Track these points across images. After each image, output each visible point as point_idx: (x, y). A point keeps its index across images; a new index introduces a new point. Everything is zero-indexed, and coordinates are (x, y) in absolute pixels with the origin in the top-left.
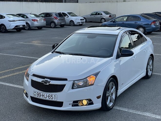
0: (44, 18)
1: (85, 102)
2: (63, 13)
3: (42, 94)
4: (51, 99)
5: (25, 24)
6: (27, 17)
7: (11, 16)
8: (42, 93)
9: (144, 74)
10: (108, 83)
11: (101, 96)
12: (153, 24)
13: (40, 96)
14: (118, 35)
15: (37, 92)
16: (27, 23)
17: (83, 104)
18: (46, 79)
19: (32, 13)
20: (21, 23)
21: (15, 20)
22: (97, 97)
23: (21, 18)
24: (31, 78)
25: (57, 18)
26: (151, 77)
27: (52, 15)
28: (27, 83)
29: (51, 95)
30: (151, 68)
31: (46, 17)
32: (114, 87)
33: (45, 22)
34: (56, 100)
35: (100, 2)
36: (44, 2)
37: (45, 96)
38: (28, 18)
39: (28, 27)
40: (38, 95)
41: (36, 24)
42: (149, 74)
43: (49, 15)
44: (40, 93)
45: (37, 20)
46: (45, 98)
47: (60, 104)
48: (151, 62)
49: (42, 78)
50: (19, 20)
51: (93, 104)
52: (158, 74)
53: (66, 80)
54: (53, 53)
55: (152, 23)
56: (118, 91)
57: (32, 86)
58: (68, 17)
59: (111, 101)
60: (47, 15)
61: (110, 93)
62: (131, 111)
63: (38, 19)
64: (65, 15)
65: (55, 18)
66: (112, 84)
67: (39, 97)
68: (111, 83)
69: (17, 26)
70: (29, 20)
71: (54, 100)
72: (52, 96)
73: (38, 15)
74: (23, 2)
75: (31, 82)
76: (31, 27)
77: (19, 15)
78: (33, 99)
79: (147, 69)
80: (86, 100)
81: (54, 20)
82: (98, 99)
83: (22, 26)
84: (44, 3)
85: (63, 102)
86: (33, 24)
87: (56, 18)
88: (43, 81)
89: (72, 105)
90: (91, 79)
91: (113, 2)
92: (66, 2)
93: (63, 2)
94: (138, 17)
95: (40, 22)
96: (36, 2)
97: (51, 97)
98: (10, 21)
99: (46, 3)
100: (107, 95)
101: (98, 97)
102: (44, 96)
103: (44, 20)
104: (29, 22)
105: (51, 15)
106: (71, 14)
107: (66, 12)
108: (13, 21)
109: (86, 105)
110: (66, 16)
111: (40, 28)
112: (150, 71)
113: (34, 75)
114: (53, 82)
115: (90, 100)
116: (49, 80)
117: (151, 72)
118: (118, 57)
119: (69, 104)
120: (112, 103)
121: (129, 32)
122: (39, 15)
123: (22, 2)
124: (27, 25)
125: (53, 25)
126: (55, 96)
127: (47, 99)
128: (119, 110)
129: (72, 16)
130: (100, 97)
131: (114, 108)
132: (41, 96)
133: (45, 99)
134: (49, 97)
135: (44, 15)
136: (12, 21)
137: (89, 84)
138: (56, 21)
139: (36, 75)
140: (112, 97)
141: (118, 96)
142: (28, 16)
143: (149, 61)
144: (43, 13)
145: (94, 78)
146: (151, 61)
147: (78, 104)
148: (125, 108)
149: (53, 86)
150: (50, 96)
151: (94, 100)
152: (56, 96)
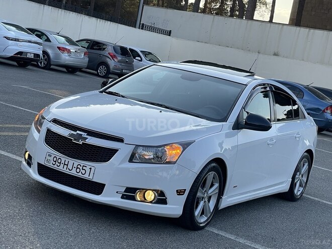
0: (85, 50)
1: (150, 196)
2: (132, 50)
3: (63, 162)
4: (80, 174)
5: (40, 53)
6: (48, 40)
7: (14, 28)
8: (64, 158)
9: (284, 187)
10: (207, 170)
11: (185, 190)
12: (329, 111)
13: (59, 165)
14: (246, 85)
15: (53, 156)
16: (45, 53)
17: (146, 200)
18: (78, 132)
19: (61, 33)
20: (32, 48)
21: (21, 37)
22: (177, 191)
23: (34, 38)
24: (48, 125)
25: (115, 56)
26: (299, 199)
27: (104, 49)
28: (37, 136)
29: (83, 166)
30: (303, 181)
31: (91, 49)
32: (216, 185)
33: (87, 59)
34: (91, 177)
35: (219, 45)
36: (93, 16)
37: (70, 167)
38: (50, 41)
39: (46, 63)
40: (56, 161)
41: (65, 58)
42: (296, 192)
43: (97, 46)
44: (61, 158)
45: (69, 51)
46: (68, 170)
47: (98, 188)
48: (305, 166)
49: (71, 129)
50: (30, 42)
51: (167, 204)
52: (316, 199)
53: (121, 140)
54: (101, 92)
55: (327, 109)
56: (223, 198)
57: (46, 142)
58: (141, 60)
59: (203, 213)
60: (95, 46)
61: (206, 195)
62: (242, 241)
63: (72, 49)
64: (134, 54)
65: (111, 56)
66: (214, 178)
67: (55, 166)
68: (212, 174)
69: (20, 53)
70: (51, 47)
71: (86, 176)
72: (84, 168)
73: (75, 40)
74: (46, 7)
75: (46, 134)
76: (52, 63)
77: (32, 31)
78: (43, 170)
79: (293, 178)
80: (153, 190)
81: (108, 59)
82: (178, 195)
83: (32, 56)
84: (94, 19)
85: (105, 185)
86: (57, 56)
87: (113, 57)
88: (72, 135)
89: (123, 195)
90: (174, 152)
91: (249, 50)
92: (142, 29)
93: (135, 27)
94: (300, 89)
95: (76, 56)
96: (74, 13)
97: (81, 170)
98: (8, 38)
99: (99, 20)
100: (199, 194)
101: (180, 192)
102: (67, 165)
103: (85, 54)
104: (49, 51)
105: (104, 47)
106: (150, 57)
107: (138, 50)
108: (15, 41)
109: (151, 202)
110: (137, 58)
111: (71, 70)
112: (300, 186)
113: (55, 121)
114: (92, 141)
115: (161, 194)
116: (84, 135)
117: (301, 189)
118: (238, 126)
119: (117, 192)
120: (206, 218)
121: (270, 88)
122: (77, 41)
123: (43, 5)
124: (44, 56)
125: (102, 70)
126: (91, 168)
127: (73, 172)
128: (217, 235)
129: (150, 60)
130: (184, 192)
131: (206, 228)
132: (62, 165)
133: (67, 172)
134: (78, 169)
135: (86, 45)
136: (12, 40)
137: (167, 160)
138: (112, 63)
139: (59, 122)
140: (209, 206)
141: (220, 209)
142: (51, 37)
143: (302, 163)
144: (87, 40)
145: (178, 151)
146: (306, 164)
147: (134, 196)
148: (231, 233)
149: (91, 148)
150: (81, 168)
151: (170, 195)
152: (93, 169)
